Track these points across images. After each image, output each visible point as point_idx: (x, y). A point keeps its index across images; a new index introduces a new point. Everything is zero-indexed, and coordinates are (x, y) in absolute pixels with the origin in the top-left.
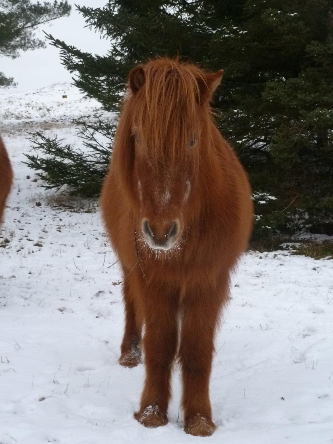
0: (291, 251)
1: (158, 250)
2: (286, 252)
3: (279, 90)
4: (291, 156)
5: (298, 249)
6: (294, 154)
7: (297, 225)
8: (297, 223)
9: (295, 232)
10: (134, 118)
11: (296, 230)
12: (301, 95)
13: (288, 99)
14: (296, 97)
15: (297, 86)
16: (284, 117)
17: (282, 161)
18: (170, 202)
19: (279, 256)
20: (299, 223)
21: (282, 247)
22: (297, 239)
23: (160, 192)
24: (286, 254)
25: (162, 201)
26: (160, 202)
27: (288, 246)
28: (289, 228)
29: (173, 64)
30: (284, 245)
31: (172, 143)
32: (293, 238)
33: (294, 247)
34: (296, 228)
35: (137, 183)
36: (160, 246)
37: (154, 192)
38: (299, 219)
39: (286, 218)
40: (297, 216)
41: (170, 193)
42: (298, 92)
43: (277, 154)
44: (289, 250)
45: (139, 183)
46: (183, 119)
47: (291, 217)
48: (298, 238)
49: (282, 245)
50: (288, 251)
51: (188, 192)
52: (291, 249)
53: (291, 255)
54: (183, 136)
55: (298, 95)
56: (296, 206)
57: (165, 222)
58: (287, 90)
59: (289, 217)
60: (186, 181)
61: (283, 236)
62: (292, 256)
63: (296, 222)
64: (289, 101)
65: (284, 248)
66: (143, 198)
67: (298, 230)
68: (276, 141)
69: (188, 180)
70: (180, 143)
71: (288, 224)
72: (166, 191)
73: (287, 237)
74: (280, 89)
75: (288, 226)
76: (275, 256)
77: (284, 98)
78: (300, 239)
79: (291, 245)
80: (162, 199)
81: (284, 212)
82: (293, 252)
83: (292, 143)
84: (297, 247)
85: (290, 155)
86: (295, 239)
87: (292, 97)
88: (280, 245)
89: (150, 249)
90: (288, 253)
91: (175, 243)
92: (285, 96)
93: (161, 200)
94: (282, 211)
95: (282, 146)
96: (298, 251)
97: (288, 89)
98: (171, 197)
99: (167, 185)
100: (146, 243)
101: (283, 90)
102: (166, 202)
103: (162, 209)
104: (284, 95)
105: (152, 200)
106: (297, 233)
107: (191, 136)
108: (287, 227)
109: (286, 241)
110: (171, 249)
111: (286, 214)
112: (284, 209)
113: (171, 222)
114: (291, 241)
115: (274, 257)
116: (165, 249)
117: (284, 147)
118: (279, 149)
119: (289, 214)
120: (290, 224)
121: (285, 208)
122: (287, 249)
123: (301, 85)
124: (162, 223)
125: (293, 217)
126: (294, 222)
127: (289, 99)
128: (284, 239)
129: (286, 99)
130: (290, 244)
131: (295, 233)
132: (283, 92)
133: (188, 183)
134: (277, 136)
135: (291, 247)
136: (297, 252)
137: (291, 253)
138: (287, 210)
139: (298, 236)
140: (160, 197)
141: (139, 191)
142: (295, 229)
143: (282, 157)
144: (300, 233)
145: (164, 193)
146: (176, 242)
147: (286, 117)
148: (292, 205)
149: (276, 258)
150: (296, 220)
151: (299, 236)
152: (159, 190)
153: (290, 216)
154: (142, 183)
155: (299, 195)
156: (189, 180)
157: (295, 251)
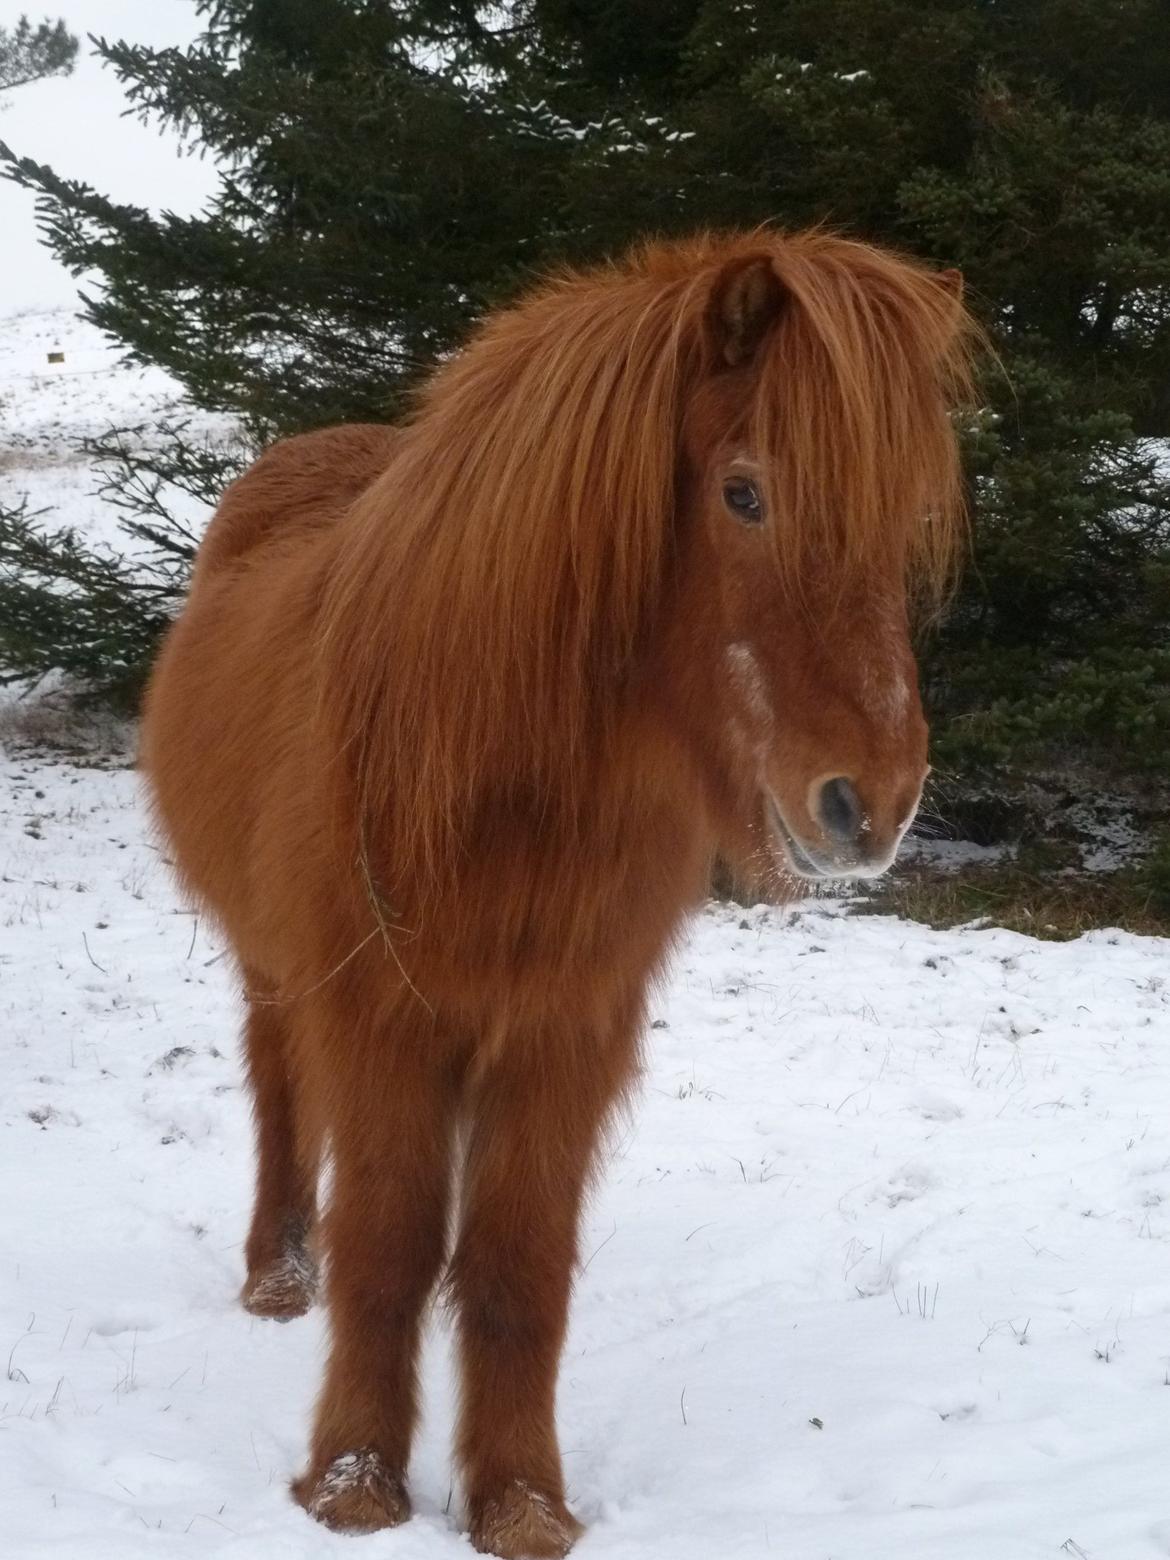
0: (851, 901)
2: (831, 905)
5: (875, 894)
18: (912, 712)
19: (808, 919)
23: (879, 679)
24: (832, 912)
25: (892, 711)
26: (884, 712)
33: (861, 888)
37: (858, 679)
44: (841, 896)
45: (742, 653)
50: (841, 902)
52: (850, 892)
53: (852, 913)
57: (902, 781)
62: (854, 918)
65: (826, 891)
72: (895, 676)
76: (796, 917)
80: (891, 703)
82: (854, 904)
90: (841, 907)
93: (888, 705)
96: (873, 900)
99: (896, 656)
102: (903, 712)
103: (893, 735)
105: (857, 708)
113: (918, 779)
115: (792, 924)
122: (835, 893)
124: (893, 782)
136: (869, 903)
137: (849, 908)
140: (885, 696)
145: (892, 681)
149: (798, 924)
152: (875, 672)
157: (865, 900)
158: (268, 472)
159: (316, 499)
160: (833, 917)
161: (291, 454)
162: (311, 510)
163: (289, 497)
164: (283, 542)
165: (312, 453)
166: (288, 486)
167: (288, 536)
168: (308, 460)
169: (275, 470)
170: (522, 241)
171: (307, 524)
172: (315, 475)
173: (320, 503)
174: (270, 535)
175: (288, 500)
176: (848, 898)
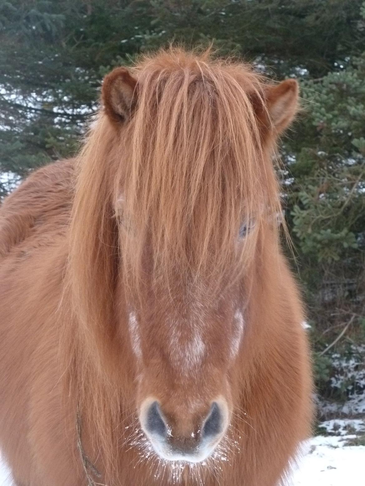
0: (345, 437)
1: (177, 463)
2: (334, 440)
3: (308, 97)
4: (339, 235)
5: (359, 433)
6: (345, 231)
7: (352, 381)
8: (353, 377)
9: (350, 396)
10: (117, 181)
11: (352, 392)
12: (356, 108)
13: (327, 115)
14: (344, 112)
15: (345, 87)
16: (320, 153)
17: (319, 246)
18: (205, 360)
19: (319, 449)
20: (357, 377)
21: (324, 429)
22: (354, 411)
23: (181, 339)
24: (335, 444)
25: (187, 360)
26: (181, 360)
27: (336, 427)
28: (336, 389)
29: (202, 65)
30: (329, 425)
31: (204, 233)
32: (345, 410)
33: (350, 430)
34: (350, 388)
35: (127, 319)
36: (184, 455)
37: (168, 339)
38: (357, 368)
39: (329, 367)
40: (352, 362)
41: (203, 341)
42: (350, 101)
43: (310, 231)
44: (339, 434)
45: (133, 319)
46: (227, 182)
47: (340, 364)
48: (356, 410)
49: (324, 425)
50: (339, 438)
51: (240, 337)
52: (344, 432)
53: (346, 445)
54: (227, 216)
55: (348, 107)
56: (353, 341)
57: (195, 405)
58: (325, 97)
59: (336, 364)
60: (235, 313)
61: (325, 405)
62: (348, 448)
63: (350, 375)
64: (329, 121)
65: (330, 431)
66: (144, 353)
67: (355, 391)
68: (306, 204)
69: (238, 310)
70: (221, 232)
71: (333, 379)
72: (194, 336)
73: (333, 408)
74: (310, 94)
75: (336, 383)
76: (313, 448)
77: (321, 114)
78: (361, 411)
79: (344, 425)
80: (187, 354)
81: (327, 353)
82: (347, 439)
83: (340, 207)
84: (358, 428)
85: (337, 233)
86: (351, 412)
87: (336, 112)
88: (320, 426)
89: (158, 460)
90: (340, 441)
91: (214, 447)
92: (323, 110)
93: (185, 356)
94: (322, 353)
95: (318, 214)
96: (359, 437)
97: (327, 94)
98: (206, 351)
99: (197, 324)
100: (150, 448)
101: (318, 98)
102: (197, 360)
103: (187, 375)
104: (320, 108)
105: (165, 358)
106: (354, 399)
107: (243, 216)
108: (333, 385)
109: (331, 416)
110: (206, 461)
111: (330, 357)
112: (326, 347)
113: (207, 404)
114: (344, 416)
115: (311, 452)
116: (193, 460)
117: (324, 217)
118: (313, 222)
119: (336, 358)
120: (337, 379)
121: (329, 347)
122: (336, 432)
123: (353, 86)
124: (187, 404)
125: (344, 364)
126: (346, 375)
127: (330, 116)
128: (327, 411)
129: (324, 115)
130: (342, 423)
131: (349, 399)
132: (317, 101)
133: (239, 316)
134: (307, 193)
135: (345, 428)
136: (356, 439)
137: (345, 442)
138: (332, 349)
139: (357, 404)
140: (183, 350)
141: (132, 336)
142: (348, 390)
143: (319, 237)
144: (359, 399)
145: (191, 340)
146: (217, 445)
147: (323, 153)
148: (342, 339)
149: (315, 453)
150: (350, 371)
151: (360, 404)
152: (179, 334)
153: (338, 363)
154: (139, 319)
155: (356, 317)
156: (241, 310)
157: (353, 437)
158: (32, 189)
159: (63, 206)
160: (335, 447)
161: (46, 177)
162: (59, 213)
163: (45, 206)
164: (43, 235)
165: (58, 177)
166: (44, 199)
167: (45, 231)
168: (57, 182)
169: (37, 188)
170: (124, 41)
171: (57, 222)
172: (61, 191)
173: (64, 209)
174: (34, 231)
175: (45, 208)
176: (343, 435)
